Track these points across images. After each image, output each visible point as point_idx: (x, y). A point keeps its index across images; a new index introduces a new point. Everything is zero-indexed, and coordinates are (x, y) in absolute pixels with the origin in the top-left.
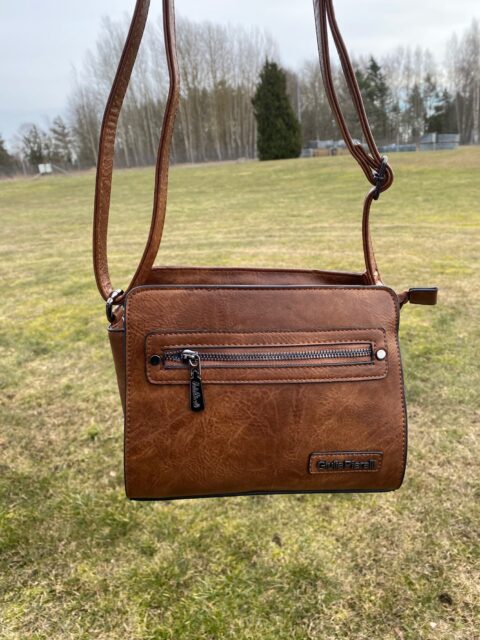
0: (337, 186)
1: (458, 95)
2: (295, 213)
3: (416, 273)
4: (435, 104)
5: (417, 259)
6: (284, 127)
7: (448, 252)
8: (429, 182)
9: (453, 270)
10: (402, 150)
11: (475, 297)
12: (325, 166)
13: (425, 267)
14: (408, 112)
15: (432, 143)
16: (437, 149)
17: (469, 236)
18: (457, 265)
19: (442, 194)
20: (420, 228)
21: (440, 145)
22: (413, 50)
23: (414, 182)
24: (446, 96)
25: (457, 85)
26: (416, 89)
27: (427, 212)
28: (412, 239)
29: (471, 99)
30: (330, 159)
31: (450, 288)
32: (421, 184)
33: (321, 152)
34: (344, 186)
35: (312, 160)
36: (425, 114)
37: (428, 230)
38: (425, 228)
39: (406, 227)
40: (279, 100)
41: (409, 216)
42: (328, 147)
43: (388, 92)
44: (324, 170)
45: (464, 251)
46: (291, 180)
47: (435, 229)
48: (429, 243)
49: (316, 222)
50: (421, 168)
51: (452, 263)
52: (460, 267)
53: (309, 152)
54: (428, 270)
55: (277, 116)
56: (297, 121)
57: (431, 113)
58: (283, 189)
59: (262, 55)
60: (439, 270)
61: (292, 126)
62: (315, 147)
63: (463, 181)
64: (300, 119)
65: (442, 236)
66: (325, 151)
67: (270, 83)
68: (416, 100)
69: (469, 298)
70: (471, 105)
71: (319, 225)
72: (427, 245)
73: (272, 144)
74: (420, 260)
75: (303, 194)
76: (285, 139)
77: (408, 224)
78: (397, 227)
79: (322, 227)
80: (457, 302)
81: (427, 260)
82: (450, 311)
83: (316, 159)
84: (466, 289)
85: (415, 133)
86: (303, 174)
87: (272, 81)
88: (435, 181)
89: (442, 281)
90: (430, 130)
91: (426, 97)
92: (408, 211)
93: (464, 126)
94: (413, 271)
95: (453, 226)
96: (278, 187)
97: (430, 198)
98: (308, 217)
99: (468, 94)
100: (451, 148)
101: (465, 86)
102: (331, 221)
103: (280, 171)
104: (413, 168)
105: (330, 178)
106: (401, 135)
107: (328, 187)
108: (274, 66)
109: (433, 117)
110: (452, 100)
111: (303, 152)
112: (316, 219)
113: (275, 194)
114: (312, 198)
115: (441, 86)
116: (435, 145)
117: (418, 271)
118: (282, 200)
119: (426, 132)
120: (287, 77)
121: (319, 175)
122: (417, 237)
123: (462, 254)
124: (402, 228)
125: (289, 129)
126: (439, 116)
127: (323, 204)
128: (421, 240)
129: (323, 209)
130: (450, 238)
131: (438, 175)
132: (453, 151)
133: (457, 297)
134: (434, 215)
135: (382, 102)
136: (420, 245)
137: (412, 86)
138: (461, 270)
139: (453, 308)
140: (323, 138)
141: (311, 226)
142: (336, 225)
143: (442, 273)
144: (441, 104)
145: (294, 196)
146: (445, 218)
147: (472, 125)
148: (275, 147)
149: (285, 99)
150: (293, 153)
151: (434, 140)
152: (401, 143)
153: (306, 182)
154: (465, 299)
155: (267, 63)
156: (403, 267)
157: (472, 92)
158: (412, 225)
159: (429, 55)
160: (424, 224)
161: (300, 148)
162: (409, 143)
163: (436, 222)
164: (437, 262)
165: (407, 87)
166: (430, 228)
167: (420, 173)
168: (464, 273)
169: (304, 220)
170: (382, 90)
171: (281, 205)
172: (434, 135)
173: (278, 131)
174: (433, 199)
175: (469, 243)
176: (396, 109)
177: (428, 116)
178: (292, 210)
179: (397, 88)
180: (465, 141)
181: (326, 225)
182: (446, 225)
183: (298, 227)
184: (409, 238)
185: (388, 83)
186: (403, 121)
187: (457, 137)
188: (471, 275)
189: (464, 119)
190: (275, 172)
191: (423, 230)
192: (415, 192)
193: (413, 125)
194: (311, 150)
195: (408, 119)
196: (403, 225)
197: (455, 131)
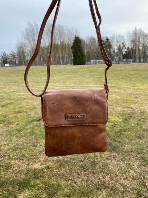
0: (96, 73)
1: (132, 48)
2: (82, 81)
3: (118, 102)
4: (125, 51)
5: (118, 97)
6: (81, 55)
7: (128, 95)
8: (123, 73)
9: (130, 101)
10: (116, 63)
11: (137, 111)
12: (93, 67)
13: (121, 100)
14: (118, 52)
15: (124, 62)
16: (126, 63)
17: (135, 90)
18: (131, 100)
19: (127, 77)
20: (120, 87)
21: (127, 62)
22: (118, 35)
23: (118, 73)
24: (128, 48)
25: (131, 46)
26: (120, 46)
27: (122, 82)
28: (117, 91)
29: (135, 49)
30: (94, 65)
31: (129, 107)
32: (121, 74)
33: (92, 63)
34: (98, 73)
35: (89, 65)
36: (123, 53)
37: (122, 88)
38: (122, 87)
39: (116, 87)
40: (79, 48)
41: (117, 83)
42: (94, 62)
43: (112, 46)
44: (92, 69)
45: (133, 95)
46: (82, 71)
47: (125, 88)
48: (123, 92)
49: (88, 84)
50: (121, 69)
51: (130, 99)
52: (132, 100)
53: (88, 63)
54: (122, 101)
55: (79, 52)
56: (85, 54)
57: (124, 53)
58: (79, 74)
59: (74, 34)
60: (126, 101)
61: (83, 55)
62: (90, 62)
63: (133, 73)
64: (85, 53)
65: (127, 90)
66: (93, 63)
67: (77, 43)
68: (120, 49)
69: (135, 111)
70: (135, 51)
71: (89, 85)
72: (122, 93)
73: (77, 61)
74: (120, 98)
75: (85, 76)
76: (81, 59)
77: (116, 86)
78: (113, 87)
79: (90, 86)
80: (131, 113)
81: (122, 97)
82: (129, 116)
83: (90, 65)
84: (134, 108)
85: (120, 58)
86: (85, 69)
87: (77, 42)
88: (125, 73)
89: (126, 105)
90: (124, 58)
91: (122, 49)
92: (117, 81)
93: (133, 57)
94: (117, 101)
95: (130, 87)
96: (78, 73)
97: (123, 78)
98: (86, 82)
99: (134, 48)
100: (130, 63)
101: (134, 46)
102: (93, 84)
103: (79, 68)
104: (118, 69)
105: (94, 71)
106: (115, 59)
107: (93, 74)
108: (78, 38)
109: (125, 54)
110: (130, 50)
111: (86, 63)
112: (88, 83)
113: (77, 75)
114: (88, 77)
115: (127, 46)
116: (125, 62)
117: (119, 101)
118: (79, 77)
119: (122, 58)
120: (82, 41)
121: (90, 70)
122: (119, 90)
123: (133, 96)
124: (114, 87)
125: (82, 56)
126: (126, 54)
127: (91, 79)
128: (120, 91)
129: (91, 80)
130: (129, 90)
131: (126, 71)
132: (131, 64)
133: (131, 110)
134: (124, 83)
135: (110, 49)
136: (120, 93)
137: (118, 45)
138: (132, 101)
139: (130, 115)
140: (92, 59)
141: (86, 85)
142: (94, 85)
143: (126, 102)
144: (127, 51)
145: (82, 76)
146: (128, 84)
147: (136, 57)
148: (78, 61)
149: (81, 47)
150: (83, 63)
151: (125, 61)
152: (115, 61)
153: (87, 72)
154: (133, 112)
155: (76, 37)
156: (114, 100)
157: (136, 47)
158: (118, 86)
159: (123, 37)
160: (121, 86)
161: (85, 62)
162: (118, 61)
163: (125, 85)
164: (125, 98)
165: (117, 45)
166: (123, 87)
167: (121, 70)
168: (133, 102)
169: (84, 84)
170: (110, 46)
171: (78, 79)
172: (125, 59)
173: (79, 57)
174: (124, 78)
175: (135, 92)
176: (114, 52)
177: (123, 54)
178: (81, 80)
179: (114, 45)
180: (134, 61)
181: (91, 85)
182: (128, 86)
183: (83, 85)
184: (116, 90)
185: (111, 44)
186: (116, 55)
187: (132, 60)
188: (135, 103)
189: (134, 55)
190: (78, 69)
191: (120, 88)
192: (119, 76)
193: (119, 56)
194: (89, 63)
195: (118, 55)
196: (115, 86)
197: (131, 59)
